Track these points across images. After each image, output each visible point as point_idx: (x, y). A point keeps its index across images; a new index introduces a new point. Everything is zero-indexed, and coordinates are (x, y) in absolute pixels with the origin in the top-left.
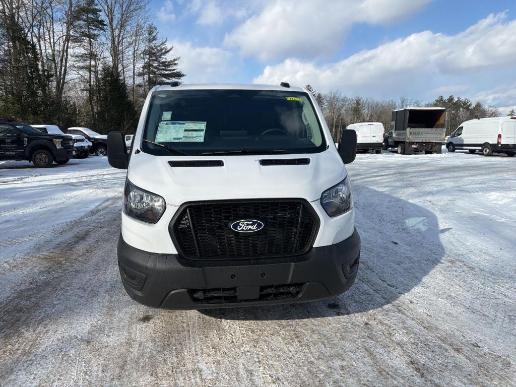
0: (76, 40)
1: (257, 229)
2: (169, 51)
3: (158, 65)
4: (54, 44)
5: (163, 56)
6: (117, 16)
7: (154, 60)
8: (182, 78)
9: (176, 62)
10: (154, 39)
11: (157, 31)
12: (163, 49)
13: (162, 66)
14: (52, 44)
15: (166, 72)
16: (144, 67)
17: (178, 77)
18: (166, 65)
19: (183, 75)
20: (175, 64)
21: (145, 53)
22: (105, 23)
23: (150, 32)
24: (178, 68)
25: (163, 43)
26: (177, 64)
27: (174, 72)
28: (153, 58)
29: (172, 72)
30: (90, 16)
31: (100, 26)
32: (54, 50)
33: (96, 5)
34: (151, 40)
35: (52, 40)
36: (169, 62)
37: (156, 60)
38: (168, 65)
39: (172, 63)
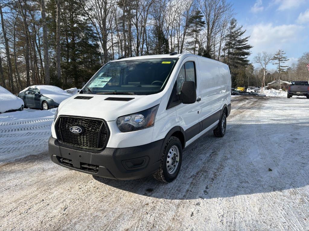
0: (190, 34)
1: (79, 132)
2: (243, 33)
3: (235, 43)
4: (179, 38)
5: (239, 37)
6: (212, 17)
7: (233, 40)
8: (250, 49)
9: (247, 39)
10: (234, 27)
11: (236, 22)
12: (239, 33)
13: (238, 43)
14: (178, 38)
15: (240, 47)
16: (226, 45)
17: (248, 48)
18: (240, 42)
19: (251, 47)
20: (246, 41)
21: (227, 36)
22: (205, 23)
23: (232, 23)
24: (248, 43)
25: (240, 29)
26: (248, 40)
27: (245, 45)
28: (232, 39)
29: (244, 46)
30: (197, 20)
31: (202, 25)
32: (178, 41)
33: (201, 13)
34: (232, 28)
35: (178, 37)
36: (243, 40)
37: (234, 40)
38: (242, 42)
39: (245, 40)
